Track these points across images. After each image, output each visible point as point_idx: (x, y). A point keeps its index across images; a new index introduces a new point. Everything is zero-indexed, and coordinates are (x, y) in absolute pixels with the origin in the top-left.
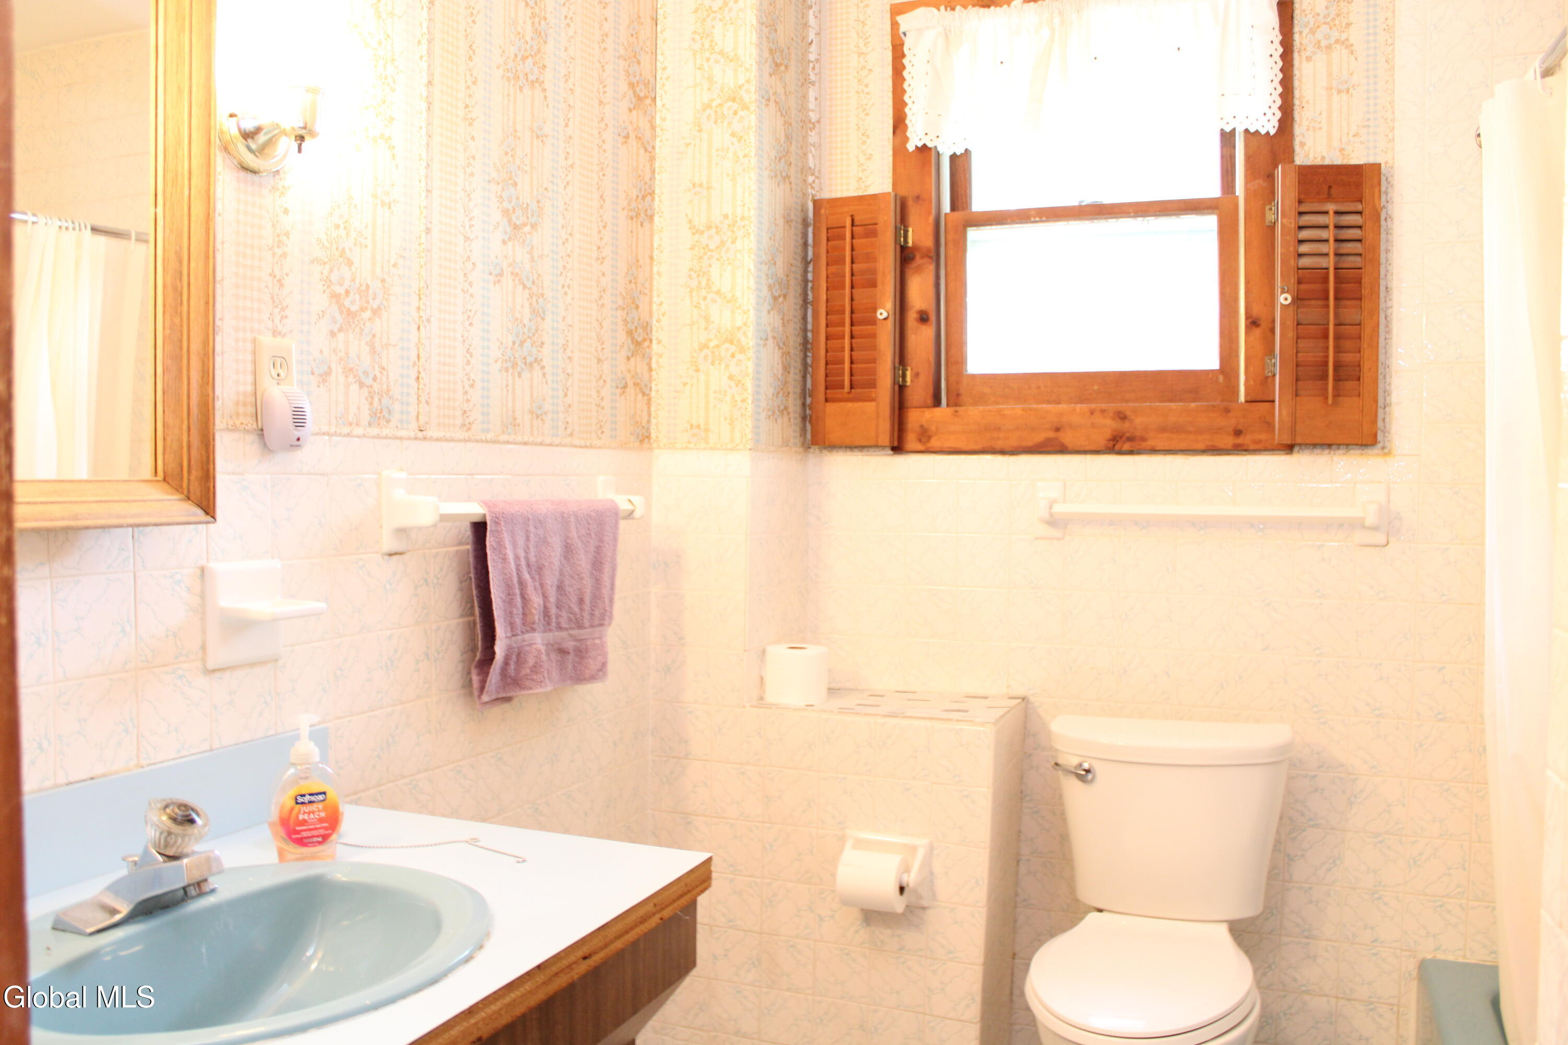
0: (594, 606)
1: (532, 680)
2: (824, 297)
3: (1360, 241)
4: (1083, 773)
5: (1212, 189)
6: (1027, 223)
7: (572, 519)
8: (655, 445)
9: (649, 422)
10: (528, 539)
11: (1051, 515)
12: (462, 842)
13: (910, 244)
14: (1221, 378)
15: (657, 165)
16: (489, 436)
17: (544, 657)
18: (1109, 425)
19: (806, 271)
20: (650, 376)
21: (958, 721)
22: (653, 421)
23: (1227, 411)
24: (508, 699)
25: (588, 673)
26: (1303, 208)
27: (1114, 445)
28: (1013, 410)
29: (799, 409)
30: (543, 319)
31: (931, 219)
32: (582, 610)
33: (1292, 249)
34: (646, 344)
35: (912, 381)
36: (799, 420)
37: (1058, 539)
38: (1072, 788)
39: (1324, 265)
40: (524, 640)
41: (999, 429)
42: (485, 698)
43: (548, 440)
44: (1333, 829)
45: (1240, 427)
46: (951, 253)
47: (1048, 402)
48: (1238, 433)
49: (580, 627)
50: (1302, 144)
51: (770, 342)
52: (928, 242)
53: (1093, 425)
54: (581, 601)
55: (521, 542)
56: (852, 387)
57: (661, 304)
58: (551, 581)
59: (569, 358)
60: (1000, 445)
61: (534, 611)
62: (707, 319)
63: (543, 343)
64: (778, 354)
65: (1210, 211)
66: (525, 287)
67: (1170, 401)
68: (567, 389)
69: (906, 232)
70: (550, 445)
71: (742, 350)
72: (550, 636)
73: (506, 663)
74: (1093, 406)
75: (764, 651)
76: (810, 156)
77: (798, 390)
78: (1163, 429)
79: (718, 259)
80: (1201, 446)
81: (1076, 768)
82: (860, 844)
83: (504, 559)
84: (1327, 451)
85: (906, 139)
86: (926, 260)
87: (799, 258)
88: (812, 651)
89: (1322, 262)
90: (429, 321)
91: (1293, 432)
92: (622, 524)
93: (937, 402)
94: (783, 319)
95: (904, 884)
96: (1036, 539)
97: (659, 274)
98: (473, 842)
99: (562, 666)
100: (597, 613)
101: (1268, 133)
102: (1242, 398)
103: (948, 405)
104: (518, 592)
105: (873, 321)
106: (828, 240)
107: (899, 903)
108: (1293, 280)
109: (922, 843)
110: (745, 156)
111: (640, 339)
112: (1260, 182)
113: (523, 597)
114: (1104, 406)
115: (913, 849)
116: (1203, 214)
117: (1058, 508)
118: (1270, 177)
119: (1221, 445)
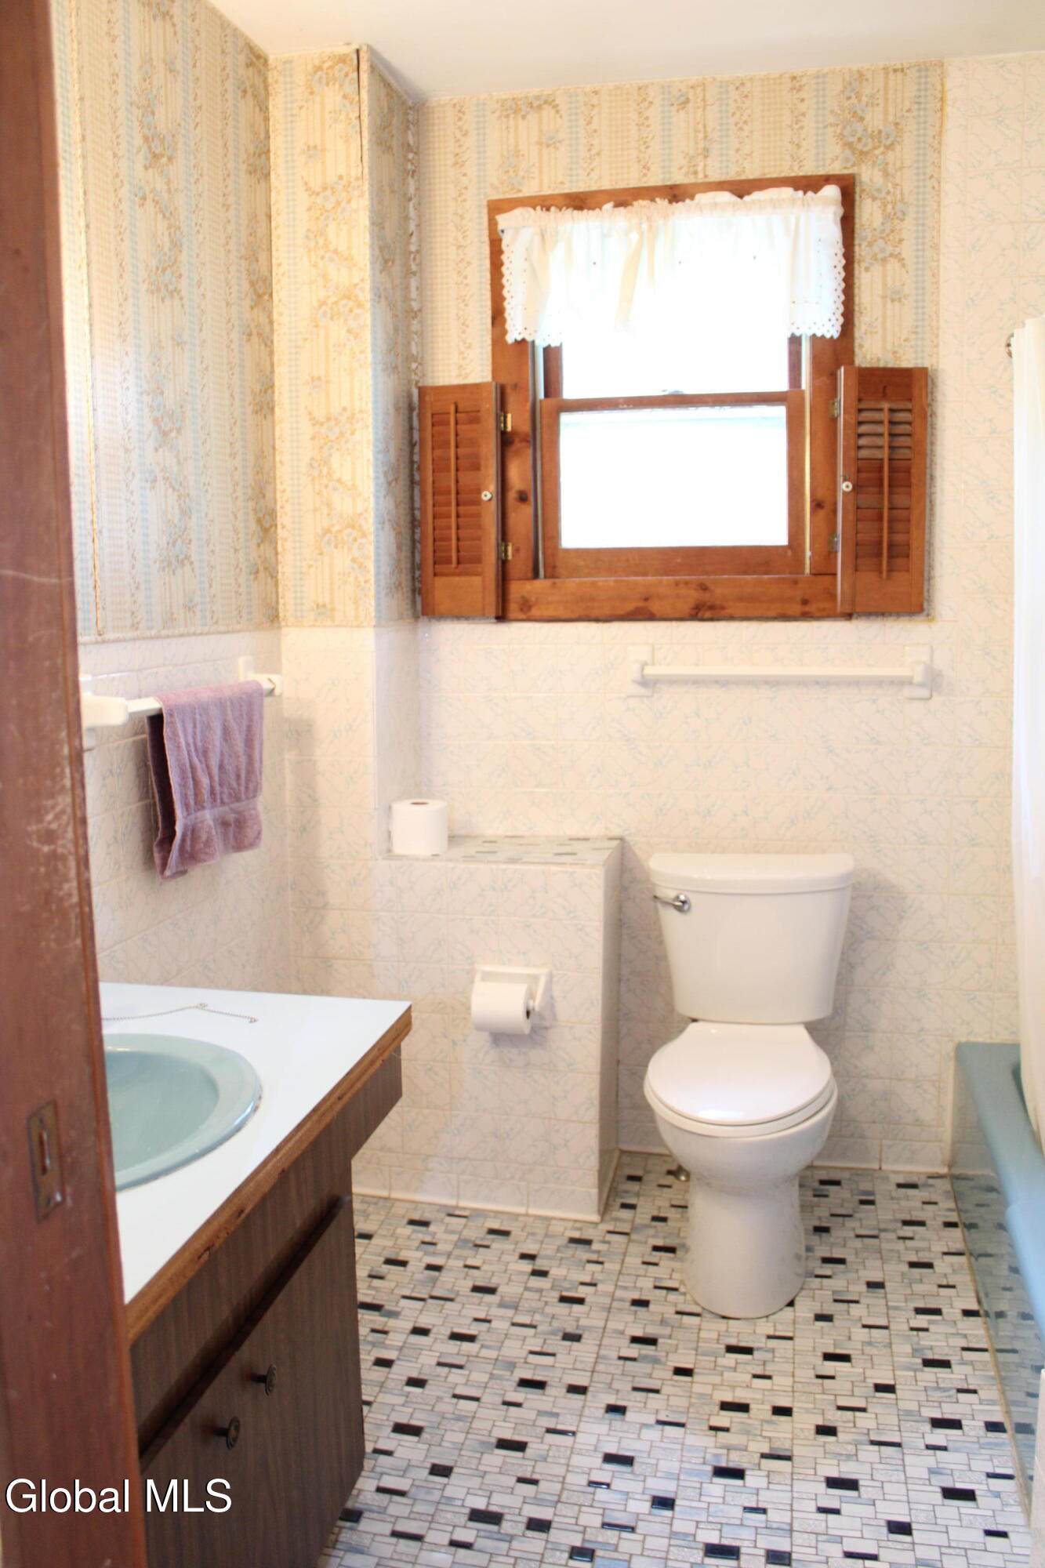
0: (248, 780)
1: (206, 853)
2: (430, 479)
3: (909, 435)
4: (680, 904)
5: (781, 383)
6: (613, 409)
7: (228, 703)
8: (283, 624)
9: (277, 602)
10: (195, 726)
11: (643, 676)
12: (190, 1008)
13: (509, 429)
14: (789, 553)
15: (276, 359)
16: (153, 632)
17: (214, 832)
18: (693, 595)
19: (412, 453)
20: (277, 560)
21: (571, 864)
22: (281, 601)
23: (795, 582)
24: (184, 872)
25: (247, 842)
26: (863, 406)
27: (697, 614)
28: (606, 581)
29: (409, 584)
30: (190, 518)
31: (529, 406)
32: (239, 785)
33: (852, 442)
34: (273, 529)
35: (513, 556)
36: (410, 594)
37: (648, 697)
38: (669, 917)
39: (880, 456)
40: (196, 818)
41: (593, 599)
42: (168, 873)
43: (199, 630)
44: (888, 940)
45: (806, 597)
46: (546, 436)
47: (637, 574)
48: (805, 602)
49: (238, 799)
50: (861, 346)
51: (387, 526)
52: (526, 428)
53: (678, 596)
54: (238, 777)
55: (190, 730)
56: (458, 563)
57: (284, 491)
58: (214, 762)
59: (212, 551)
60: (595, 613)
61: (204, 791)
62: (329, 505)
63: (190, 541)
64: (393, 534)
65: (778, 403)
66: (174, 489)
67: (745, 573)
68: (212, 580)
69: (505, 418)
70: (201, 634)
71: (364, 535)
72: (219, 810)
73: (183, 840)
74: (677, 578)
75: (390, 808)
76: (413, 344)
77: (409, 566)
78: (740, 599)
79: (338, 450)
80: (773, 614)
81: (674, 900)
82: (487, 977)
83: (179, 747)
84: (880, 618)
85: (505, 332)
86: (524, 444)
87: (406, 442)
88: (435, 806)
89: (878, 454)
90: (101, 532)
91: (853, 602)
92: (267, 701)
93: (536, 576)
94: (395, 501)
95: (531, 1008)
96: (629, 697)
97: (281, 462)
98: (202, 1006)
99: (225, 839)
100: (251, 786)
101: (832, 337)
102: (807, 571)
103: (545, 577)
104: (190, 775)
105: (478, 502)
106: (433, 425)
107: (525, 1026)
108: (853, 470)
109: (542, 972)
110: (362, 352)
111: (267, 526)
112: (824, 379)
113: (194, 779)
114: (687, 578)
115: (535, 978)
116: (773, 405)
117: (650, 671)
118: (833, 376)
119: (790, 612)
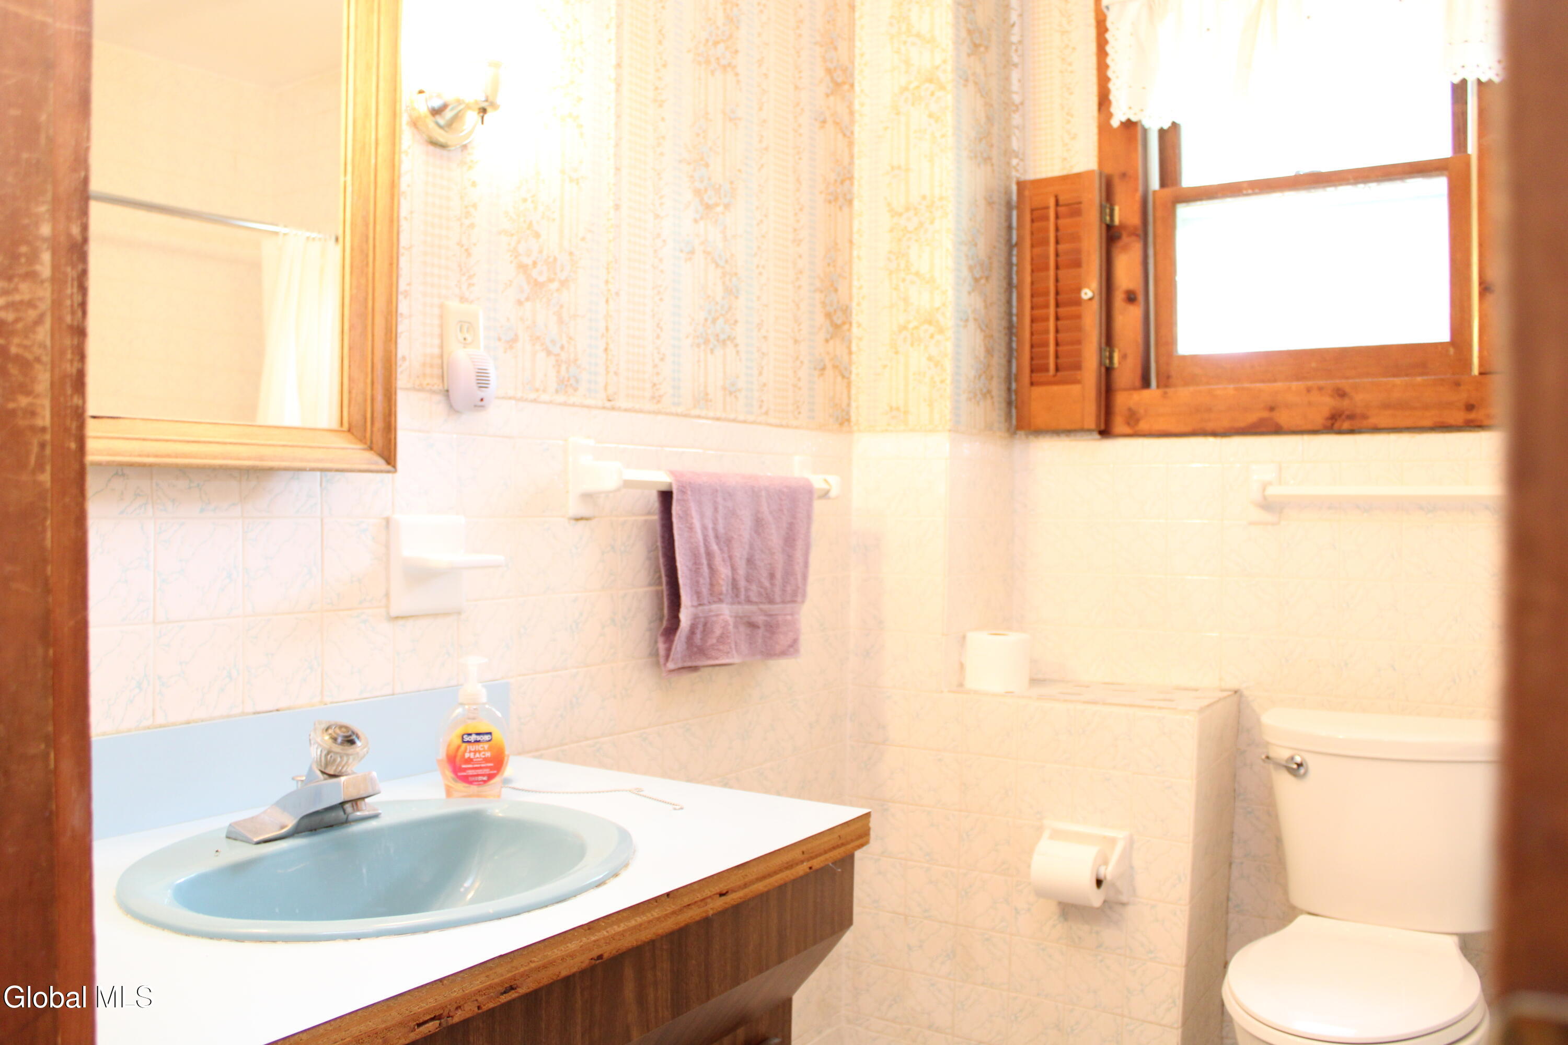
0: (785, 582)
1: (719, 650)
2: (1028, 279)
4: (1295, 766)
5: (1443, 149)
6: (1239, 196)
7: (763, 493)
8: (855, 428)
9: (849, 405)
10: (716, 510)
11: (1265, 498)
12: (627, 791)
13: (1117, 221)
14: (1452, 351)
15: (856, 150)
16: (680, 410)
17: (731, 628)
18: (1327, 403)
19: (1010, 254)
20: (850, 359)
21: (1164, 709)
22: (854, 404)
23: (1457, 384)
24: (695, 669)
25: (778, 648)
27: (1333, 425)
28: (1225, 390)
29: (1004, 394)
30: (737, 297)
31: (1138, 197)
32: (772, 585)
34: (846, 327)
35: (1120, 363)
36: (1004, 405)
37: (1274, 524)
38: (1284, 783)
40: (710, 611)
41: (1209, 410)
42: (671, 665)
43: (741, 417)
45: (1472, 402)
46: (1160, 231)
47: (1263, 381)
48: (1470, 407)
49: (771, 601)
51: (972, 325)
52: (1135, 220)
53: (1310, 404)
54: (772, 576)
55: (709, 512)
56: (1057, 369)
57: (860, 288)
58: (740, 554)
59: (765, 338)
60: (1210, 426)
61: (721, 582)
62: (906, 300)
63: (736, 322)
64: (979, 337)
65: (1438, 173)
66: (717, 265)
67: (1395, 376)
68: (762, 368)
69: (1112, 211)
70: (744, 422)
71: (941, 331)
72: (737, 608)
73: (692, 631)
74: (1310, 383)
75: (964, 637)
76: (1014, 139)
77: (1003, 374)
78: (1386, 406)
79: (917, 241)
80: (1428, 423)
81: (1287, 761)
82: (1057, 835)
83: (691, 528)
85: (1110, 115)
86: (1133, 238)
87: (1003, 241)
88: (1013, 637)
90: (617, 294)
92: (818, 505)
93: (1146, 383)
94: (985, 301)
95: (1101, 877)
96: (1250, 524)
97: (859, 257)
98: (638, 792)
99: (751, 640)
100: (789, 589)
102: (1475, 370)
103: (1158, 387)
104: (705, 562)
105: (1078, 302)
106: (1033, 221)
107: (1096, 898)
109: (1121, 835)
110: (943, 136)
111: (839, 322)
113: (711, 567)
114: (1321, 383)
115: (1113, 841)
116: (1430, 176)
117: (1270, 491)
119: (1451, 421)
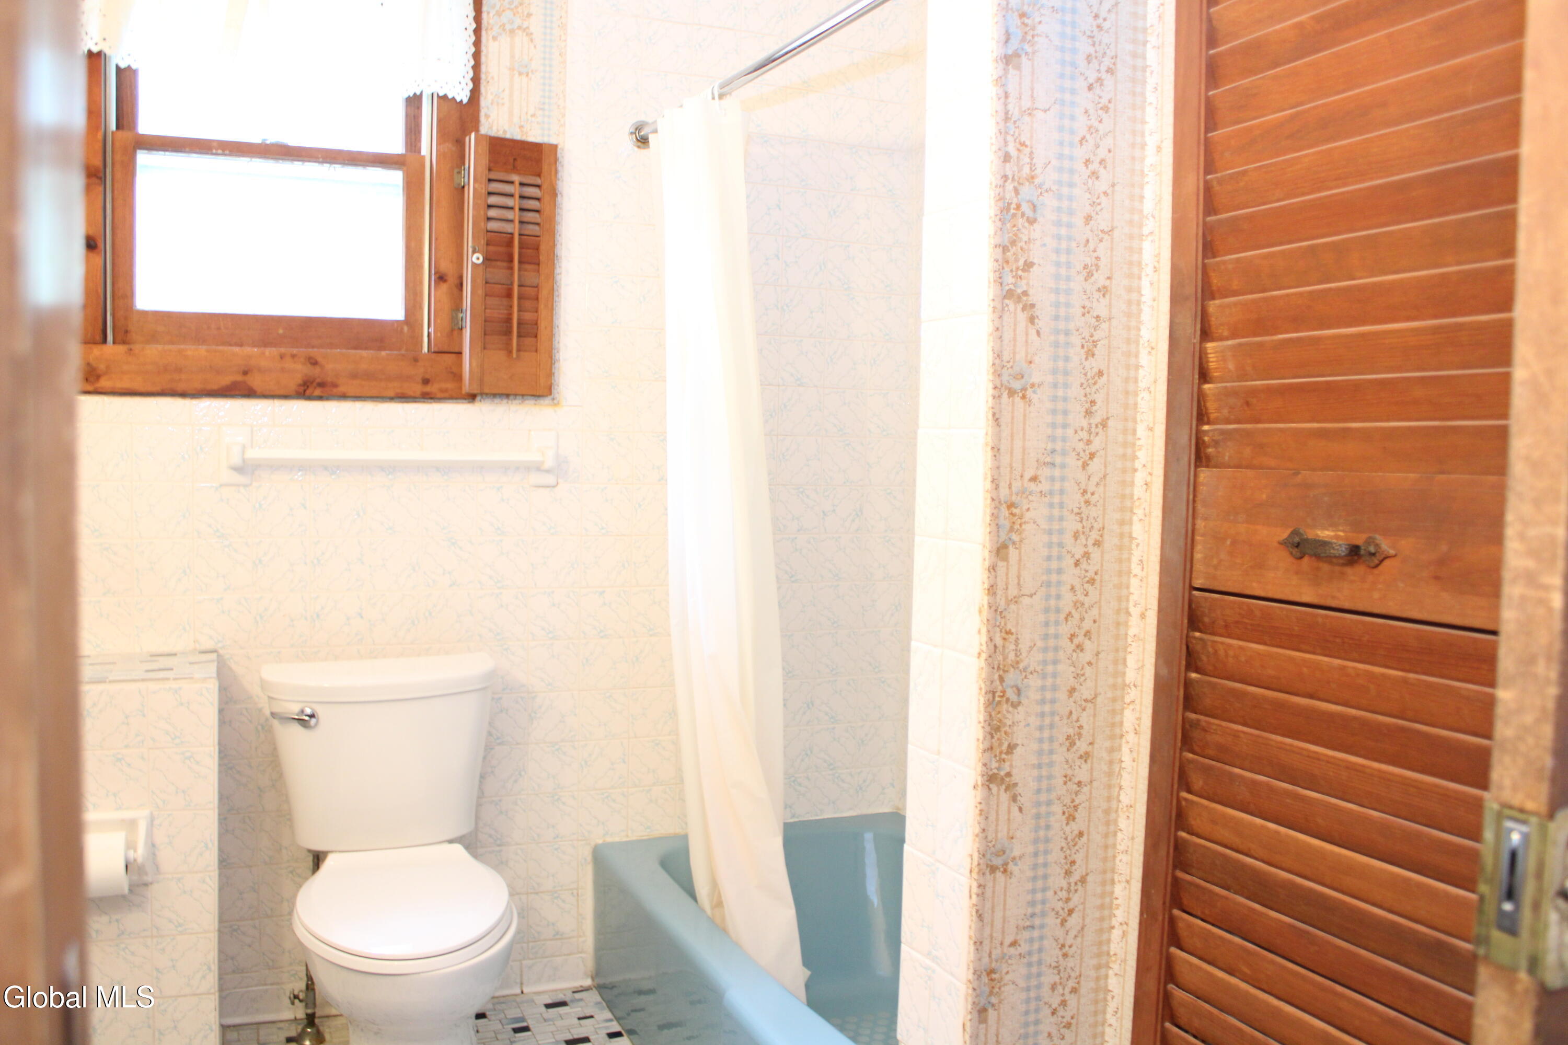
3: (537, 211)
4: (307, 718)
5: (396, 145)
6: (207, 153)
14: (406, 329)
18: (300, 370)
23: (416, 360)
26: (493, 176)
27: (305, 391)
28: (197, 352)
31: (100, 136)
33: (482, 213)
37: (245, 486)
38: (291, 736)
39: (510, 231)
41: (179, 370)
44: (518, 744)
45: (427, 376)
46: (119, 175)
47: (231, 344)
48: (426, 382)
50: (487, 116)
53: (283, 370)
60: (181, 387)
65: (397, 166)
67: (356, 348)
74: (283, 350)
78: (354, 376)
80: (391, 393)
81: (297, 714)
84: (505, 401)
86: (94, 181)
89: (508, 228)
91: (481, 382)
93: (105, 341)
95: (131, 861)
96: (221, 485)
101: (461, 101)
102: (425, 349)
103: (114, 343)
107: (121, 883)
108: (483, 242)
109: (142, 815)
112: (449, 147)
114: (295, 351)
115: (131, 824)
116: (389, 168)
117: (251, 454)
118: (460, 143)
119: (411, 393)
